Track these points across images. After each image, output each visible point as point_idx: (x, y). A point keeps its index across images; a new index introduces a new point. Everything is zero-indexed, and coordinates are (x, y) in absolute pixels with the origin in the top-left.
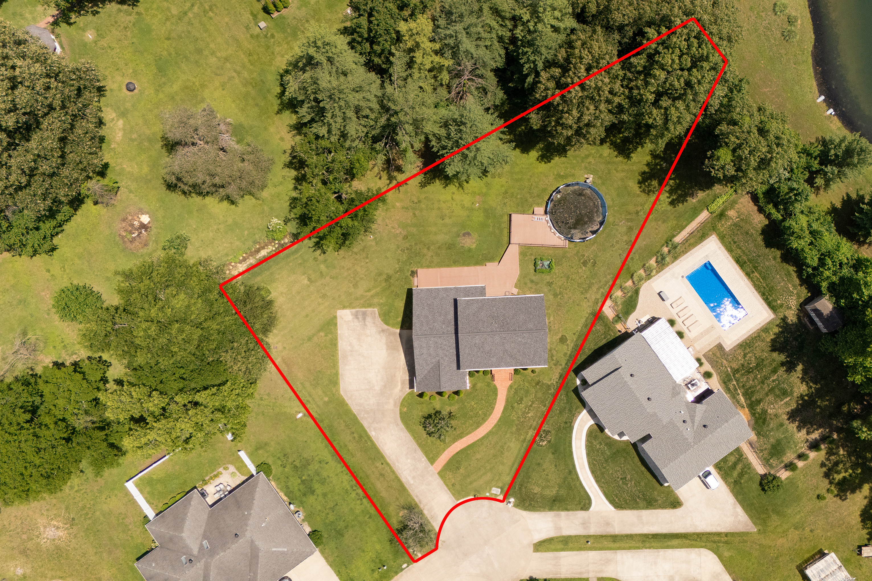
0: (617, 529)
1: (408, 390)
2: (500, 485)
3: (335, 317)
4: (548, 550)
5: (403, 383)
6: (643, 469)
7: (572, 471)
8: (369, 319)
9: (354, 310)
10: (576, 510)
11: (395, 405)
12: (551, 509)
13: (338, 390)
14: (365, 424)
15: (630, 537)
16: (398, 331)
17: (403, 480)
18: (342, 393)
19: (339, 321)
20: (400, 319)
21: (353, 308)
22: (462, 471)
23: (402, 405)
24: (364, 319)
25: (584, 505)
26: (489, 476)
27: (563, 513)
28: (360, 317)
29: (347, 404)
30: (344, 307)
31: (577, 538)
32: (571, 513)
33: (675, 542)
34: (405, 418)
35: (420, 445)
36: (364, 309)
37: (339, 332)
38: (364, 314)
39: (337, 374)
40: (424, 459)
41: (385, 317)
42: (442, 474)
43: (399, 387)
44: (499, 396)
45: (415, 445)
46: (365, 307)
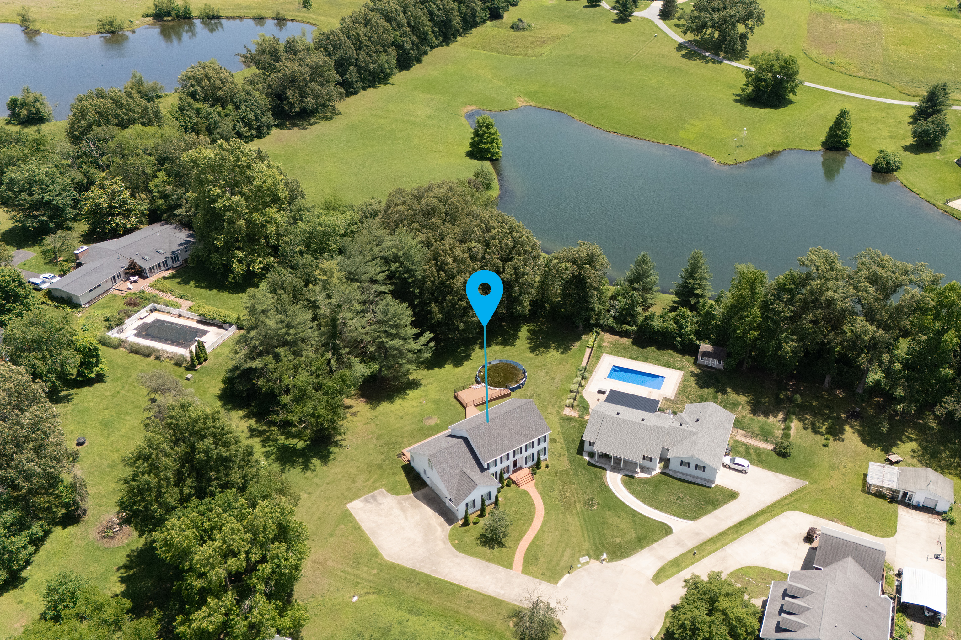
0: (709, 534)
1: (448, 528)
2: (584, 552)
3: (348, 510)
4: (667, 577)
5: (441, 525)
6: (686, 484)
7: (634, 514)
8: (380, 499)
9: (362, 499)
10: (663, 537)
11: (444, 543)
12: (642, 547)
13: (382, 559)
14: (426, 571)
15: (723, 534)
16: (412, 495)
17: (493, 595)
18: (387, 558)
19: (352, 512)
20: (408, 486)
21: (360, 497)
22: (542, 560)
23: (451, 540)
24: (375, 500)
25: (666, 530)
26: (569, 552)
27: (655, 545)
28: (371, 500)
29: (398, 565)
30: (351, 500)
31: (683, 555)
32: (660, 542)
33: (760, 519)
34: (461, 547)
35: (489, 560)
36: (371, 494)
37: (357, 518)
38: (374, 497)
39: (374, 547)
40: (501, 568)
41: (394, 491)
42: (526, 571)
43: (439, 529)
44: (532, 495)
45: (485, 563)
46: (371, 492)
